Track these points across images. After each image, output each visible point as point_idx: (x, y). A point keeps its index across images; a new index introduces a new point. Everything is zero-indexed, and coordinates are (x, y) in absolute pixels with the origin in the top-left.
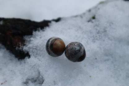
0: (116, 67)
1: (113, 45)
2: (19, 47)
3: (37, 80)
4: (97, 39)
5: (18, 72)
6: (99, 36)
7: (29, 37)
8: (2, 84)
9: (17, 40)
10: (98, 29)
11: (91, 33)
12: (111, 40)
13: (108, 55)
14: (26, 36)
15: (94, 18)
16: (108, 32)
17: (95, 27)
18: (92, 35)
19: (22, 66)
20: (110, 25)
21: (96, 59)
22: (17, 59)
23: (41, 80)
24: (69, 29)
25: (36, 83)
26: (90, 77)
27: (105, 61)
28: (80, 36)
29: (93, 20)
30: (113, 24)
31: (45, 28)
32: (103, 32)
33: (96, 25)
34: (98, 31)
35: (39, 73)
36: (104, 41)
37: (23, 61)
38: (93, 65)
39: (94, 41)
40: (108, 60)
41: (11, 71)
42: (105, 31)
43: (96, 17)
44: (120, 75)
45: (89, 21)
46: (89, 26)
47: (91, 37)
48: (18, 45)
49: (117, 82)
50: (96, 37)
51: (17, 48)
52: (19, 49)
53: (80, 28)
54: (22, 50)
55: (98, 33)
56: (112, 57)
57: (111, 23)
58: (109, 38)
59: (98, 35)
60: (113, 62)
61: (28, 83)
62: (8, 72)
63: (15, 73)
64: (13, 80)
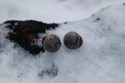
0: (122, 59)
1: (118, 40)
3: (52, 72)
4: (103, 36)
5: (34, 65)
6: (105, 33)
7: (43, 34)
8: (18, 77)
9: (31, 37)
10: (103, 27)
11: (97, 30)
12: (116, 36)
13: (114, 49)
14: (40, 34)
15: (98, 19)
17: (101, 26)
19: (38, 60)
20: (114, 24)
21: (104, 52)
22: (32, 55)
23: (55, 72)
24: (77, 28)
25: (50, 75)
26: (100, 67)
27: (112, 54)
28: (88, 34)
29: (99, 21)
33: (101, 24)
35: (54, 66)
36: (110, 37)
37: (38, 56)
38: (101, 57)
39: (100, 37)
40: (114, 54)
41: (27, 65)
42: (110, 29)
43: (100, 18)
45: (94, 22)
46: (95, 25)
47: (98, 34)
48: (33, 41)
49: (123, 72)
50: (102, 33)
51: (32, 44)
52: (34, 44)
53: (87, 27)
54: (37, 45)
55: (104, 30)
56: (118, 51)
57: (114, 22)
58: (114, 34)
59: (103, 32)
60: (118, 55)
61: (43, 75)
62: (23, 66)
63: (30, 66)
64: (29, 72)
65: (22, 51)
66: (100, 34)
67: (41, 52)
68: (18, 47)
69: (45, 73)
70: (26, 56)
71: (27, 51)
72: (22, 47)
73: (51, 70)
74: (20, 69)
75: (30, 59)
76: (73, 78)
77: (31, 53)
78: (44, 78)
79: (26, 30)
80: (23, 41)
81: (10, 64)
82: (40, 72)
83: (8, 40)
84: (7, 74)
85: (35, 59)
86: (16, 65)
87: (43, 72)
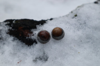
0: (95, 46)
1: (91, 31)
2: (29, 37)
3: (43, 58)
4: (80, 29)
5: (30, 53)
6: (82, 26)
7: (35, 30)
8: (18, 63)
9: (26, 32)
12: (90, 28)
13: (89, 39)
14: (32, 29)
15: (76, 16)
16: (87, 23)
18: (77, 26)
19: (32, 49)
20: (88, 19)
21: (81, 41)
22: (27, 45)
23: (46, 58)
24: (61, 23)
25: (42, 60)
26: (79, 53)
28: (69, 28)
29: (76, 17)
30: (89, 18)
31: (44, 24)
32: (84, 24)
33: (79, 20)
34: (80, 23)
35: (44, 53)
36: (85, 29)
37: (32, 46)
38: (79, 45)
39: (78, 30)
40: (89, 42)
41: (24, 54)
43: (77, 15)
44: (98, 51)
45: (73, 18)
46: (74, 21)
47: (76, 28)
48: (27, 35)
49: (96, 56)
50: (80, 27)
51: (27, 38)
52: (29, 38)
53: (68, 22)
54: (31, 38)
55: (81, 24)
56: (92, 40)
57: (88, 18)
58: (88, 27)
59: (80, 26)
60: (92, 43)
61: (36, 61)
62: (21, 55)
63: (27, 54)
64: (27, 59)
65: (20, 43)
66: (78, 27)
67: (34, 44)
68: (16, 40)
69: (38, 59)
70: (22, 47)
71: (23, 43)
72: (19, 40)
73: (43, 57)
74: (19, 57)
75: (26, 48)
76: (59, 62)
77: (26, 44)
78: (37, 63)
79: (22, 27)
80: (20, 35)
81: (11, 53)
82: (35, 59)
83: (9, 35)
84: (9, 61)
85: (30, 49)
86: (16, 54)
87: (36, 58)
